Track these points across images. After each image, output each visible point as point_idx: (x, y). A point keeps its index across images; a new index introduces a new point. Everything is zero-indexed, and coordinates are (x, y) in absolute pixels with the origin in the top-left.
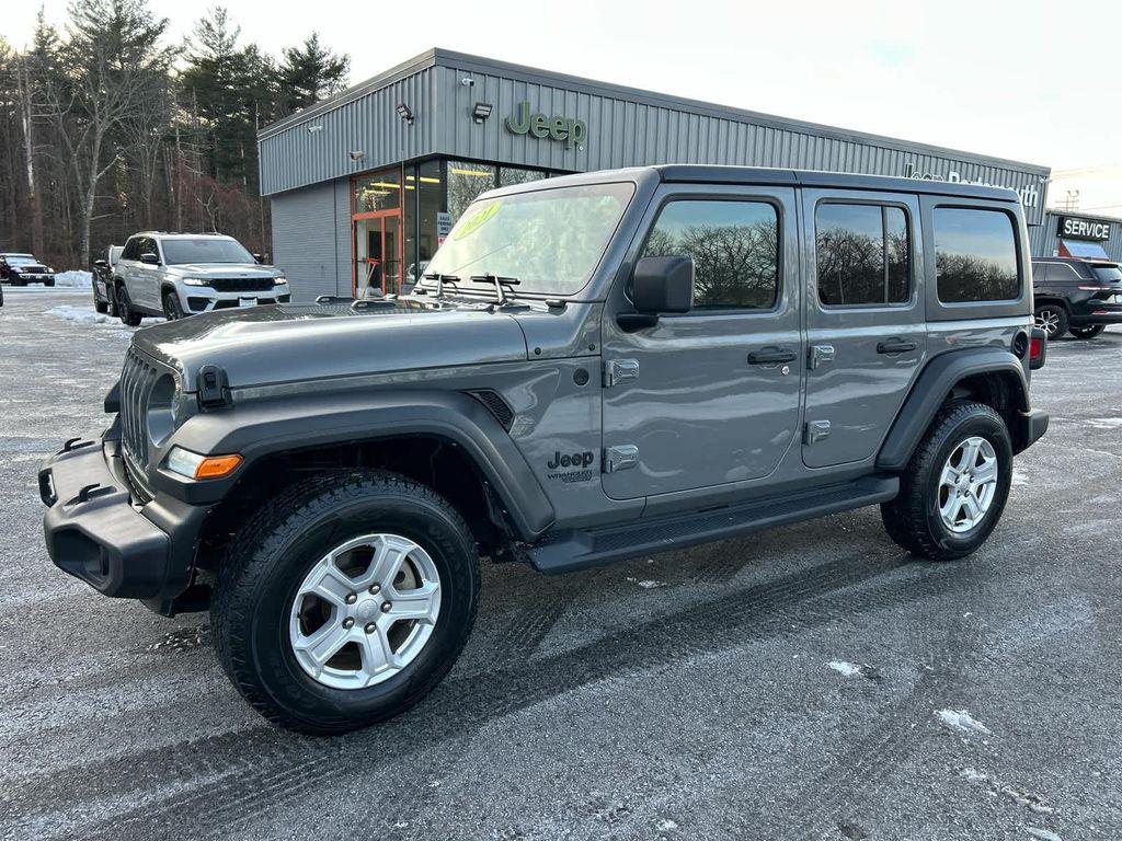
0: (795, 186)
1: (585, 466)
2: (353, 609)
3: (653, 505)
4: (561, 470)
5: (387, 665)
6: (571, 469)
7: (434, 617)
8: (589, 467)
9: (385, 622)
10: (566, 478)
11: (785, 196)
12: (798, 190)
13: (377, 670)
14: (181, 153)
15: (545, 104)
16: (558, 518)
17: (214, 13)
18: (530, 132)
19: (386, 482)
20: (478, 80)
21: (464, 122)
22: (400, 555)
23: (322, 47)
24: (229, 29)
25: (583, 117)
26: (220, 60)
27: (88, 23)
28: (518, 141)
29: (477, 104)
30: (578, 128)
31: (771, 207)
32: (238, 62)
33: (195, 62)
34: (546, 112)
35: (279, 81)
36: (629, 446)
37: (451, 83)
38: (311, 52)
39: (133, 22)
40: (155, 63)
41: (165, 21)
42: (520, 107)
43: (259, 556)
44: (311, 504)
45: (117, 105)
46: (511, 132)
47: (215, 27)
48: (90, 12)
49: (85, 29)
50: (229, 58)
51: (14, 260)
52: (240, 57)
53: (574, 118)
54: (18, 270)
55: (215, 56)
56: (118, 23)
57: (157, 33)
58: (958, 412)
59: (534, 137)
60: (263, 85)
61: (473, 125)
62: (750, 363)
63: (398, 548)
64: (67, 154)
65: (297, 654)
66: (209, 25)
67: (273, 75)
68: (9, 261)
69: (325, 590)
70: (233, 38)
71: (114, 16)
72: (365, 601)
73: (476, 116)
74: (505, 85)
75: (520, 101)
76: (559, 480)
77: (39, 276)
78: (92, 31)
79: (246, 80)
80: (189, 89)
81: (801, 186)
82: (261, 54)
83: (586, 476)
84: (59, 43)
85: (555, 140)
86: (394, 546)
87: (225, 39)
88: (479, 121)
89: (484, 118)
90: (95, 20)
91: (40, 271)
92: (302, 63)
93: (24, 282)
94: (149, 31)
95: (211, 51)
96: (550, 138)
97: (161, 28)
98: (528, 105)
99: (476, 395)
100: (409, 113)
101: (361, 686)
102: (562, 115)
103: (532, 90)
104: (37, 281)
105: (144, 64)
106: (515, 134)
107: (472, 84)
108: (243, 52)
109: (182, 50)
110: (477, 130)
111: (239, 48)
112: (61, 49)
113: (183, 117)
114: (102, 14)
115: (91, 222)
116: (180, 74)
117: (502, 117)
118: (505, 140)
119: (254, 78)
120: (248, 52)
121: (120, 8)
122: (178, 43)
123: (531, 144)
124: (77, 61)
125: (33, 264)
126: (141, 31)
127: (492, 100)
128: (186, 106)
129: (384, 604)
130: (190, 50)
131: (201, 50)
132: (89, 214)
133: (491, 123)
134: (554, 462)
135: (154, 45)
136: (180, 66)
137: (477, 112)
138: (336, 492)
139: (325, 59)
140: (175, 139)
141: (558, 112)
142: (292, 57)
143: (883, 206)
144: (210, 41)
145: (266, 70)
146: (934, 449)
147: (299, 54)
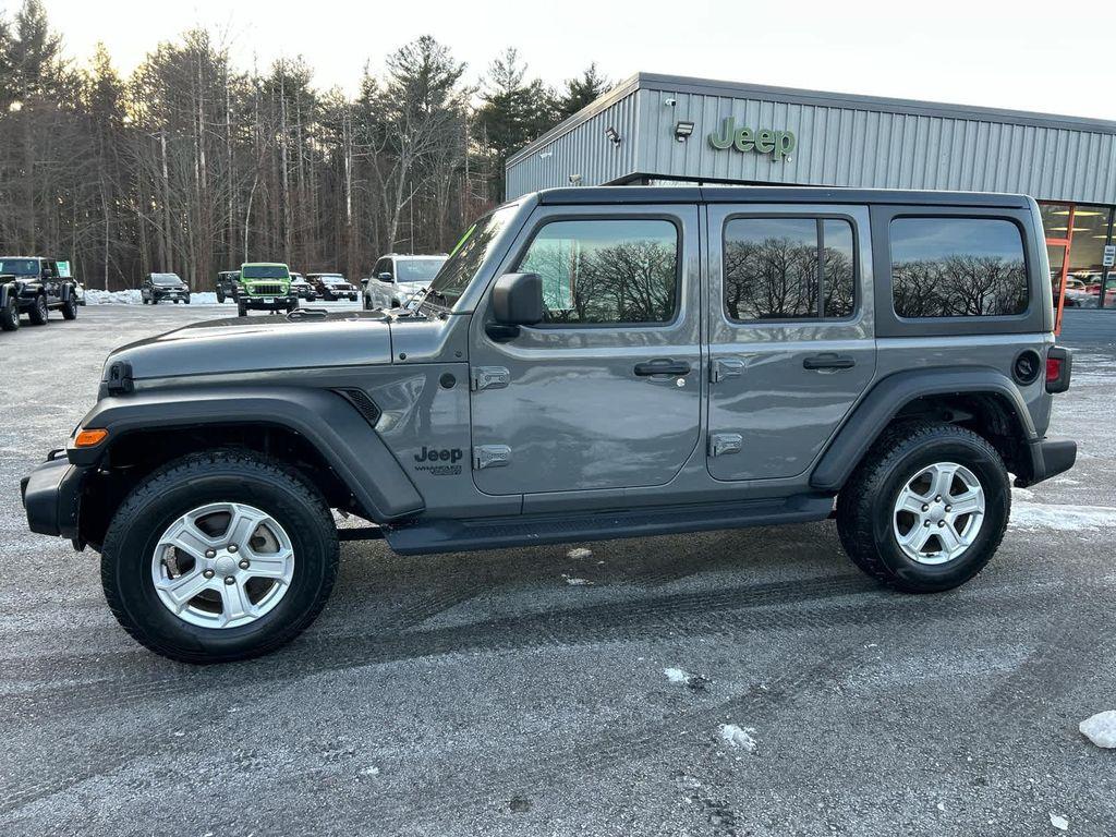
0: (698, 203)
1: (453, 461)
2: (211, 563)
3: (531, 503)
4: (428, 463)
5: (243, 613)
6: (439, 463)
7: (288, 579)
8: (458, 462)
9: (243, 577)
10: (434, 471)
11: (686, 213)
12: (702, 207)
13: (234, 616)
14: (469, 182)
15: (751, 118)
16: (428, 506)
17: (506, 52)
18: (734, 146)
19: (238, 461)
20: (682, 100)
21: (666, 141)
22: (251, 523)
23: (599, 76)
24: (518, 66)
25: (792, 129)
26: (509, 95)
27: (401, 72)
28: (722, 157)
29: (679, 123)
30: (786, 140)
31: (669, 223)
32: (524, 96)
33: (488, 98)
34: (752, 126)
35: (559, 110)
36: (502, 446)
37: (654, 105)
38: (589, 82)
39: (438, 68)
40: (454, 103)
41: (463, 65)
42: (724, 122)
43: (124, 510)
44: (169, 473)
45: (419, 142)
46: (713, 148)
47: (506, 66)
48: (403, 62)
49: (399, 77)
50: (517, 93)
51: (329, 279)
52: (527, 91)
53: (783, 130)
54: (330, 288)
55: (505, 92)
56: (426, 70)
57: (456, 76)
58: (919, 433)
59: (737, 151)
60: (545, 114)
61: (675, 142)
62: (637, 374)
63: (251, 517)
64: (380, 189)
65: (160, 593)
66: (501, 65)
67: (555, 106)
68: (324, 279)
69: (183, 544)
70: (521, 74)
71: (423, 65)
72: (224, 558)
73: (678, 135)
74: (710, 102)
75: (724, 117)
76: (427, 472)
77: (345, 292)
78: (405, 79)
79: (530, 112)
80: (481, 124)
81: (706, 203)
82: (545, 87)
83: (457, 471)
84: (378, 92)
85: (761, 153)
86: (244, 514)
87: (514, 76)
88: (681, 139)
89: (686, 136)
90: (407, 69)
91: (345, 288)
92: (581, 92)
93: (335, 298)
94: (450, 75)
95: (501, 88)
96: (755, 151)
97: (461, 71)
98: (732, 119)
99: (344, 393)
100: (616, 135)
101: (219, 627)
102: (769, 129)
103: (739, 104)
104: (344, 297)
105: (445, 104)
106: (719, 150)
107: (674, 104)
108: (529, 87)
109: (476, 90)
110: (679, 148)
111: (525, 84)
112: (380, 97)
113: (475, 149)
114: (413, 64)
115: (394, 246)
116: (476, 111)
117: (705, 134)
118: (708, 155)
119: (536, 110)
120: (533, 86)
121: (428, 56)
122: (473, 84)
123: (735, 158)
124: (392, 106)
125: (342, 282)
126: (444, 76)
127: (695, 118)
128: (479, 139)
129: (241, 562)
130: (483, 89)
131: (495, 90)
132: (393, 239)
133: (694, 141)
134: (421, 457)
135: (454, 87)
136: (477, 103)
137: (679, 131)
138: (191, 465)
139: (600, 87)
140: (465, 169)
141: (766, 125)
142: (572, 87)
143: (819, 218)
144: (501, 79)
145: (549, 101)
146: (884, 472)
147: (578, 84)
